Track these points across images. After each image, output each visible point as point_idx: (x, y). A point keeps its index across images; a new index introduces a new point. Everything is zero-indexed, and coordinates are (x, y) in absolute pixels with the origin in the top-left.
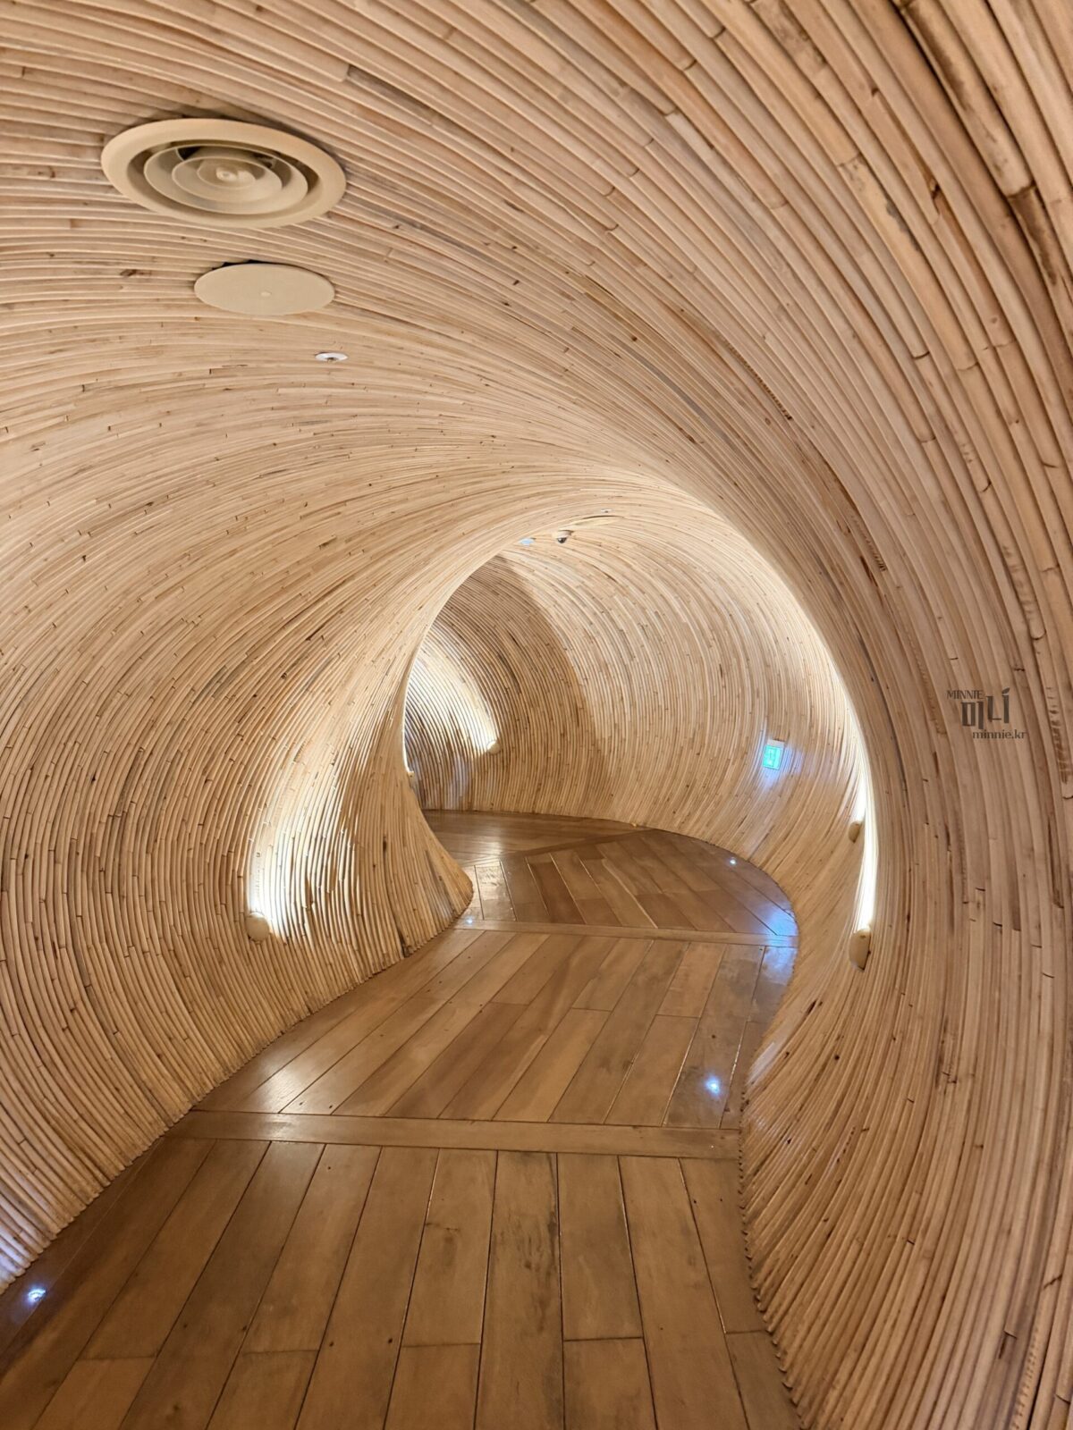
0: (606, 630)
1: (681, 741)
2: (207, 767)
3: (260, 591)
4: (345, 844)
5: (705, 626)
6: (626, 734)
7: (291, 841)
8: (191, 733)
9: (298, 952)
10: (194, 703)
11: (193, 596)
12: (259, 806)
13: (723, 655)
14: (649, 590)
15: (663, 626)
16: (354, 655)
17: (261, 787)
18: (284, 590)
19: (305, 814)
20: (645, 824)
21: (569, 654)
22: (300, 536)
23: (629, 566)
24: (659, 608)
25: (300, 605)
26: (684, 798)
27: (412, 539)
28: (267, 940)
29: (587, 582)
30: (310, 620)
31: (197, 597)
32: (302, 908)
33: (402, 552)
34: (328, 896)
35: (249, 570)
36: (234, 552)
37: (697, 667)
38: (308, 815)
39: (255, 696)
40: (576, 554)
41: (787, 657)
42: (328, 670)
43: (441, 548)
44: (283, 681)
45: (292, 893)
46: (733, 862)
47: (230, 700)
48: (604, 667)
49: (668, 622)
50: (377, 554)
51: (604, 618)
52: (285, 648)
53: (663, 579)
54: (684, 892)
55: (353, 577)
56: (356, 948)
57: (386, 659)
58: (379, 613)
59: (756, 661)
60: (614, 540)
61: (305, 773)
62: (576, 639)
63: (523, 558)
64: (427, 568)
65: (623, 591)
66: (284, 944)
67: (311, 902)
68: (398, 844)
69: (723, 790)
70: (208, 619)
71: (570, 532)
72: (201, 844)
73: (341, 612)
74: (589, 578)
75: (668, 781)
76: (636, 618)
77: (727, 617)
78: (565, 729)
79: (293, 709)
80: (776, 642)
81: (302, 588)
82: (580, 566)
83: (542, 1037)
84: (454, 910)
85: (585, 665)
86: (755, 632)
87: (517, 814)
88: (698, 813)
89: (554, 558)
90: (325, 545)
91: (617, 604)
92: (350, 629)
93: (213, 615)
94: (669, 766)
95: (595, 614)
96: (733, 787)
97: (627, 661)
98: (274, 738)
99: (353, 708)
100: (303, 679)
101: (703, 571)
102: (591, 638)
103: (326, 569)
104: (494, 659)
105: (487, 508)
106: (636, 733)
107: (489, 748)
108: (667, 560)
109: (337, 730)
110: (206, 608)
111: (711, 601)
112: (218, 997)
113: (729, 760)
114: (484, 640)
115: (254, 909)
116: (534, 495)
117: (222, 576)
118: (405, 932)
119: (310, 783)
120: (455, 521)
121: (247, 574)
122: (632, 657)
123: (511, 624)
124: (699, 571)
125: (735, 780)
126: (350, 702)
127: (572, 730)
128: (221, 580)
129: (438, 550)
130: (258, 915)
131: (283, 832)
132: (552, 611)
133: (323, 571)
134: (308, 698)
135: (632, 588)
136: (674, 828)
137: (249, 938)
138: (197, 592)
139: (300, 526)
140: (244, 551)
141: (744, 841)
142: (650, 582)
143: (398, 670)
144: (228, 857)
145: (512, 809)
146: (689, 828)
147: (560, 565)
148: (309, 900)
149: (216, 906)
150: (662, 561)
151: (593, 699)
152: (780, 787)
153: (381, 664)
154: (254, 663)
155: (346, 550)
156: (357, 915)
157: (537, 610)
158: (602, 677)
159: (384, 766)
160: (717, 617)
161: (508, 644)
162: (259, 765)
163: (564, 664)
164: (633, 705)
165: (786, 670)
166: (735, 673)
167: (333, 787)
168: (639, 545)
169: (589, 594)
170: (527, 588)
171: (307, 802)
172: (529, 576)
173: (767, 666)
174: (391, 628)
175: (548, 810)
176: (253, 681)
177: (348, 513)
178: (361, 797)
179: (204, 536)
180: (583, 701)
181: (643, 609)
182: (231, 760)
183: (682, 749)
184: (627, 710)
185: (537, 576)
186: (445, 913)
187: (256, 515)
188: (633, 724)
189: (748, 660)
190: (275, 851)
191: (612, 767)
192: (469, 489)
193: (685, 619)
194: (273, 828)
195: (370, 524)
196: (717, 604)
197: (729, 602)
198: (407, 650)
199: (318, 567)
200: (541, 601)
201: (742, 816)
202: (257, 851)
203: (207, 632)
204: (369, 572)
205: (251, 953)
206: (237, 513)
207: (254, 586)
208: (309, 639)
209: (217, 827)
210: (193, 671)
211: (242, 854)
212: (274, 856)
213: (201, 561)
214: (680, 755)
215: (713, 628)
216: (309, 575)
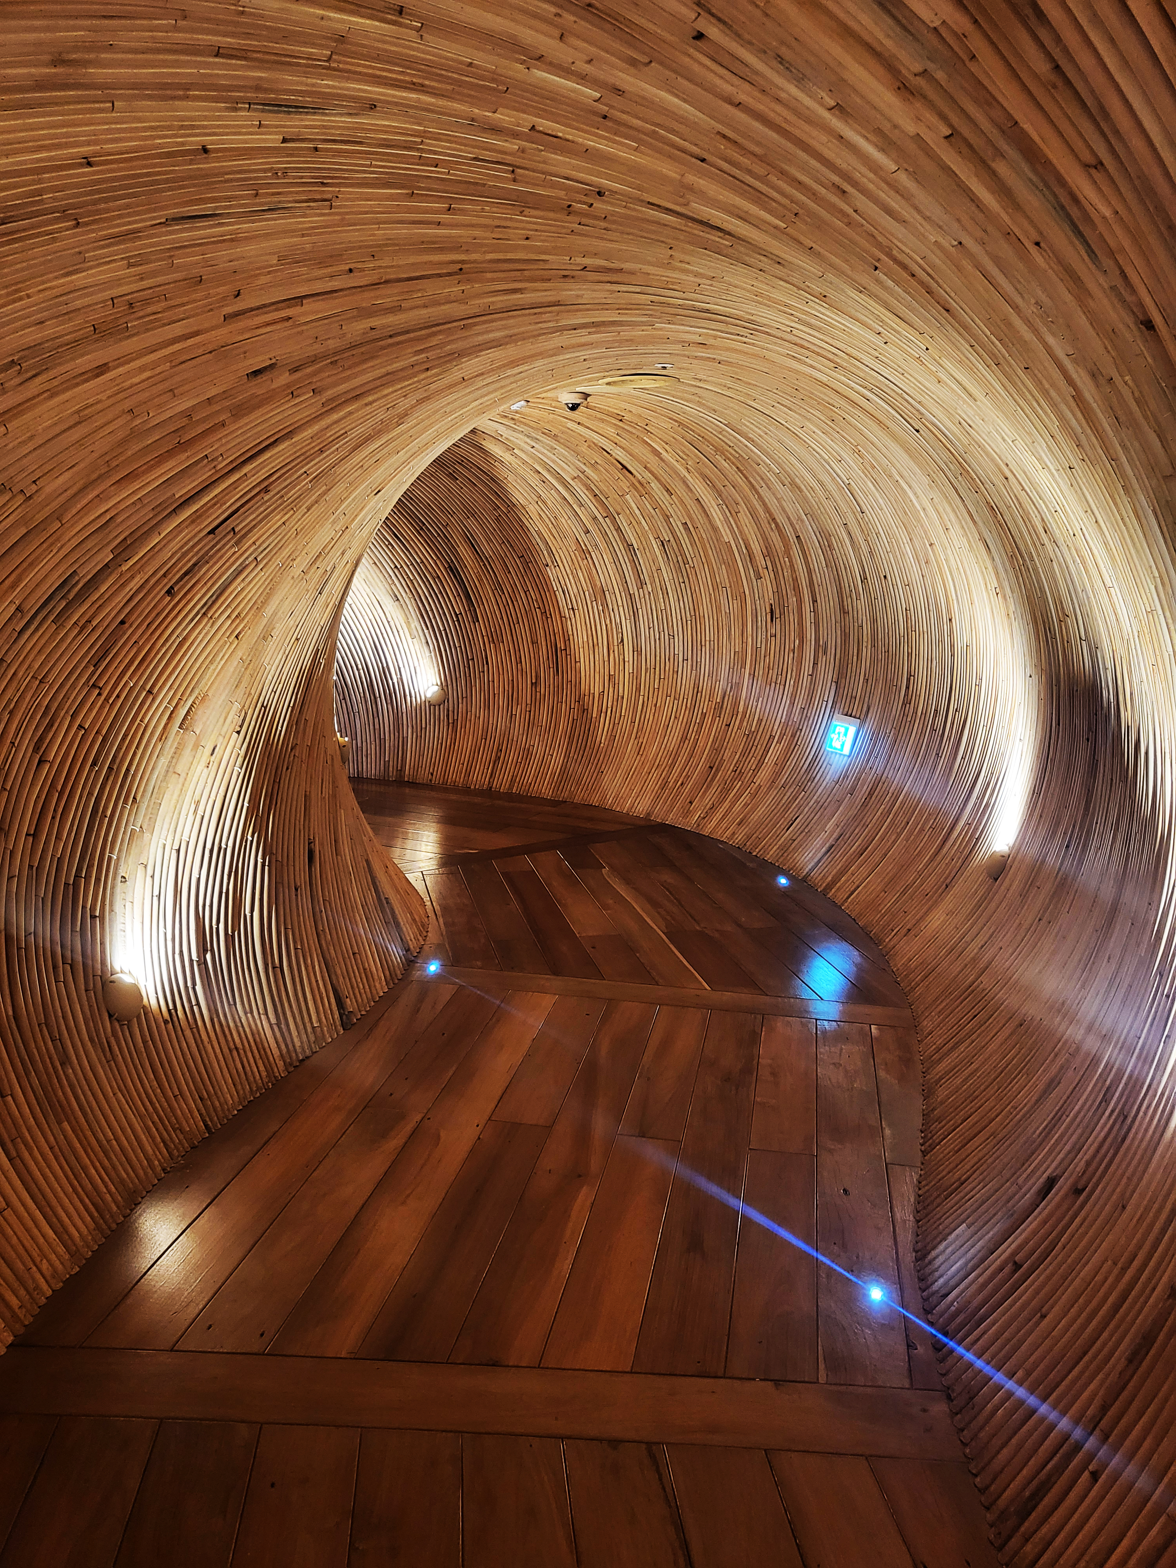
0: (609, 543)
1: (705, 705)
2: (41, 739)
3: (142, 445)
4: (254, 858)
5: (756, 547)
6: (625, 688)
7: (174, 854)
8: (14, 684)
9: (188, 1033)
10: (21, 632)
11: (24, 443)
12: (125, 802)
13: (778, 592)
14: (680, 490)
15: (693, 543)
16: (278, 561)
17: (128, 770)
18: (182, 446)
19: (195, 811)
20: (648, 814)
21: (551, 572)
22: (220, 352)
23: (657, 454)
24: (691, 519)
25: (204, 475)
26: (706, 781)
27: (390, 378)
28: (138, 1017)
29: (589, 472)
30: (217, 501)
31: (30, 446)
32: (191, 961)
33: (370, 399)
34: (229, 939)
35: (127, 405)
36: (102, 369)
37: (736, 604)
38: (200, 812)
39: (122, 622)
40: (581, 429)
41: (879, 604)
42: (237, 585)
43: (427, 398)
44: (169, 598)
45: (177, 938)
46: (783, 881)
47: (83, 628)
48: (600, 594)
49: (701, 539)
50: (332, 400)
51: (606, 524)
52: (174, 545)
53: (704, 477)
54: (729, 928)
55: (289, 435)
56: (273, 1020)
57: (321, 571)
58: (321, 496)
59: (828, 605)
60: (646, 413)
61: (196, 746)
62: (564, 552)
63: (502, 430)
64: (402, 427)
65: (641, 489)
66: (166, 1022)
67: (205, 951)
68: (328, 851)
69: (763, 776)
70: (51, 486)
71: (586, 396)
72: (31, 867)
73: (266, 490)
74: (594, 466)
75: (681, 761)
76: (655, 529)
77: (792, 539)
78: (538, 677)
79: (181, 645)
80: (864, 579)
81: (212, 446)
82: (584, 448)
83: (585, 1190)
84: (408, 950)
85: (573, 590)
86: (832, 564)
87: (466, 790)
88: (726, 804)
89: (547, 433)
90: (256, 373)
91: (629, 508)
92: (277, 520)
93: (61, 480)
94: (684, 738)
95: (595, 518)
96: (777, 775)
97: (633, 589)
98: (150, 692)
99: (272, 645)
100: (200, 597)
101: (770, 470)
102: (585, 553)
103: (252, 416)
104: (443, 572)
105: (511, 339)
106: (638, 689)
107: (429, 695)
108: (717, 450)
109: (247, 677)
110: (48, 467)
111: (771, 514)
112: (59, 1123)
113: (772, 737)
114: (430, 542)
115: (117, 968)
116: (584, 326)
117: (78, 412)
118: (345, 990)
119: (203, 763)
120: (461, 354)
121: (123, 412)
122: (641, 584)
123: (472, 524)
124: (763, 469)
125: (781, 765)
126: (266, 636)
127: (547, 677)
128: (76, 418)
129: (420, 402)
130: (127, 979)
131: (162, 841)
132: (532, 509)
133: (245, 420)
134: (206, 630)
135: (655, 485)
136: (690, 823)
137: (110, 1016)
138: (31, 438)
139: (221, 335)
140: (121, 370)
141: (796, 850)
142: (684, 482)
143: (335, 587)
144: (76, 885)
145: (461, 781)
146: (713, 823)
147: (553, 443)
148: (203, 948)
149: (55, 967)
150: (709, 450)
151: (580, 637)
152: (849, 783)
153: (315, 576)
154: (124, 568)
155: (288, 386)
156: (274, 968)
157: (511, 506)
158: (597, 608)
159: (309, 731)
160: (775, 537)
161: (464, 550)
162: (125, 736)
163: (543, 586)
164: (637, 650)
165: (874, 621)
166: (793, 618)
167: (237, 769)
168: (680, 424)
169: (589, 488)
170: (502, 473)
171: (198, 792)
172: (507, 457)
173: (844, 612)
174: (334, 522)
175: (511, 786)
176: (121, 598)
177: (303, 319)
178: (276, 782)
179: (51, 330)
180: (567, 640)
181: (667, 518)
182: (81, 727)
183: (704, 715)
184: (628, 656)
185: (517, 456)
186: (396, 952)
187: (147, 302)
188: (636, 676)
189: (815, 601)
190: (150, 872)
191: (602, 735)
192: (500, 301)
193: (727, 536)
194: (147, 835)
195: (332, 344)
196: (781, 519)
197: (799, 519)
198: (350, 556)
199: (239, 411)
200: (519, 494)
201: (790, 814)
202: (122, 872)
203: (47, 511)
204: (316, 428)
205: (112, 1040)
206: (115, 292)
207: (134, 434)
208: (212, 532)
209: (58, 838)
210: (19, 580)
211: (98, 879)
212: (149, 880)
213: (38, 380)
214: (701, 725)
215: (769, 553)
216: (223, 424)
